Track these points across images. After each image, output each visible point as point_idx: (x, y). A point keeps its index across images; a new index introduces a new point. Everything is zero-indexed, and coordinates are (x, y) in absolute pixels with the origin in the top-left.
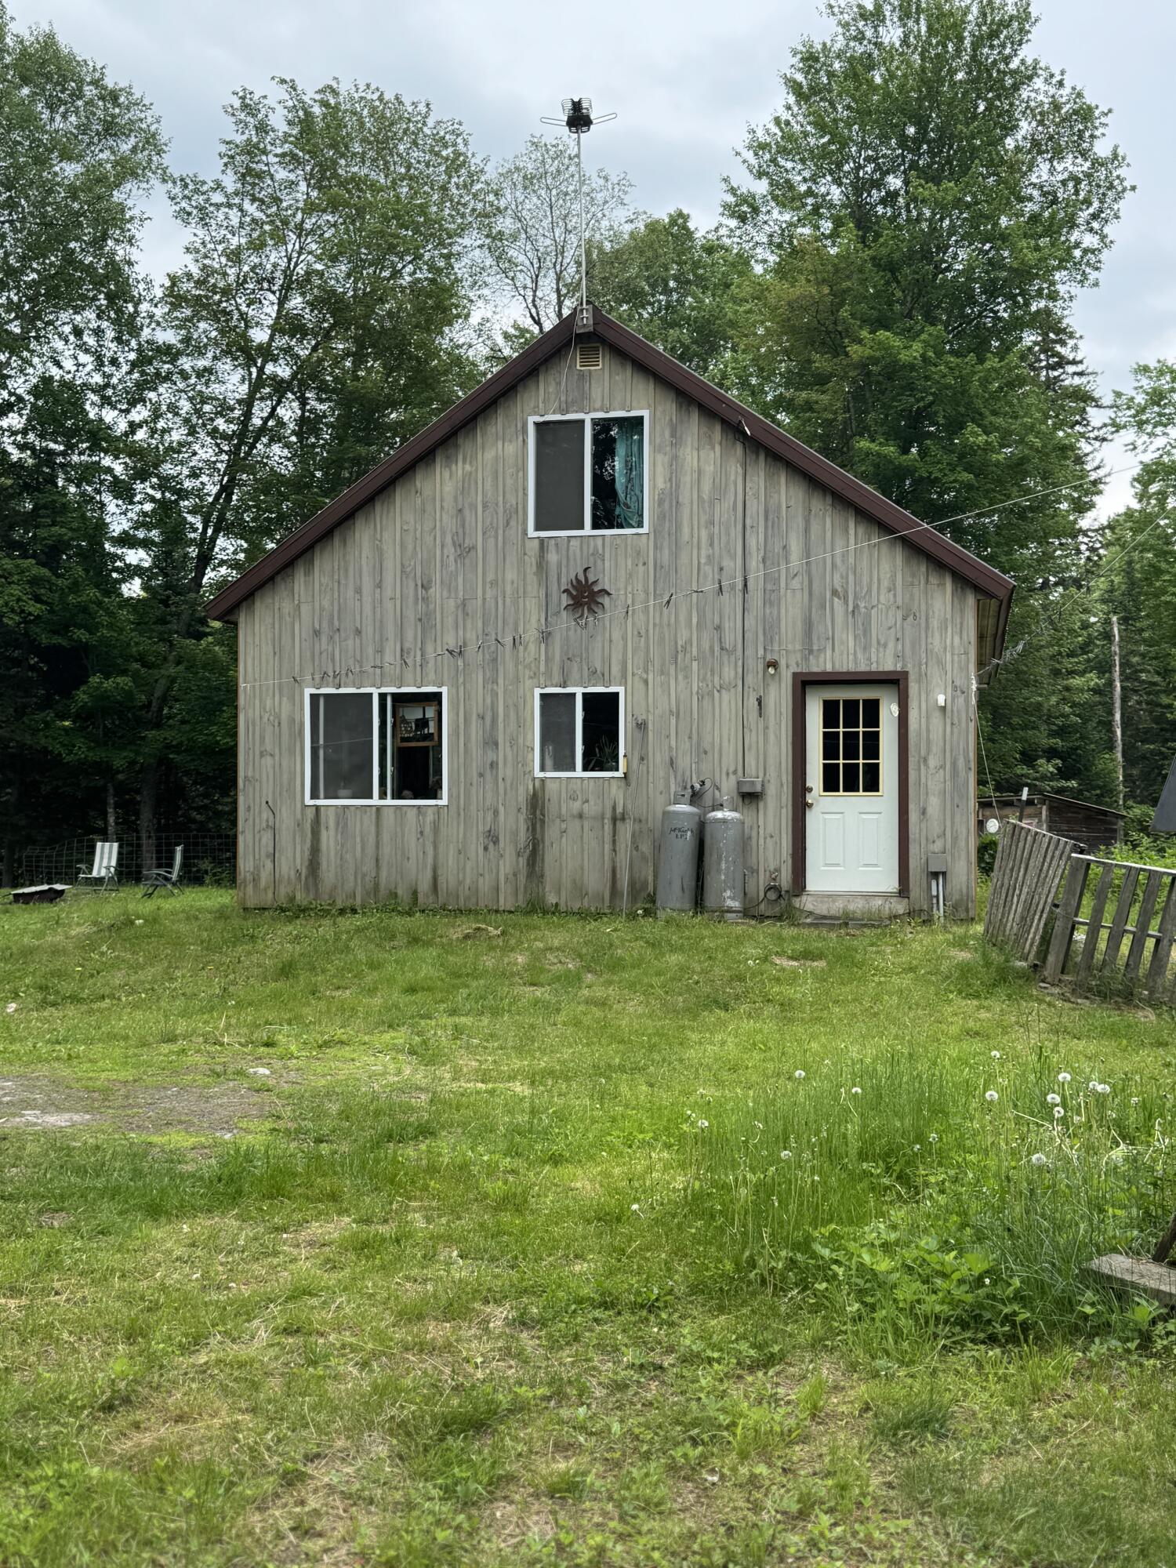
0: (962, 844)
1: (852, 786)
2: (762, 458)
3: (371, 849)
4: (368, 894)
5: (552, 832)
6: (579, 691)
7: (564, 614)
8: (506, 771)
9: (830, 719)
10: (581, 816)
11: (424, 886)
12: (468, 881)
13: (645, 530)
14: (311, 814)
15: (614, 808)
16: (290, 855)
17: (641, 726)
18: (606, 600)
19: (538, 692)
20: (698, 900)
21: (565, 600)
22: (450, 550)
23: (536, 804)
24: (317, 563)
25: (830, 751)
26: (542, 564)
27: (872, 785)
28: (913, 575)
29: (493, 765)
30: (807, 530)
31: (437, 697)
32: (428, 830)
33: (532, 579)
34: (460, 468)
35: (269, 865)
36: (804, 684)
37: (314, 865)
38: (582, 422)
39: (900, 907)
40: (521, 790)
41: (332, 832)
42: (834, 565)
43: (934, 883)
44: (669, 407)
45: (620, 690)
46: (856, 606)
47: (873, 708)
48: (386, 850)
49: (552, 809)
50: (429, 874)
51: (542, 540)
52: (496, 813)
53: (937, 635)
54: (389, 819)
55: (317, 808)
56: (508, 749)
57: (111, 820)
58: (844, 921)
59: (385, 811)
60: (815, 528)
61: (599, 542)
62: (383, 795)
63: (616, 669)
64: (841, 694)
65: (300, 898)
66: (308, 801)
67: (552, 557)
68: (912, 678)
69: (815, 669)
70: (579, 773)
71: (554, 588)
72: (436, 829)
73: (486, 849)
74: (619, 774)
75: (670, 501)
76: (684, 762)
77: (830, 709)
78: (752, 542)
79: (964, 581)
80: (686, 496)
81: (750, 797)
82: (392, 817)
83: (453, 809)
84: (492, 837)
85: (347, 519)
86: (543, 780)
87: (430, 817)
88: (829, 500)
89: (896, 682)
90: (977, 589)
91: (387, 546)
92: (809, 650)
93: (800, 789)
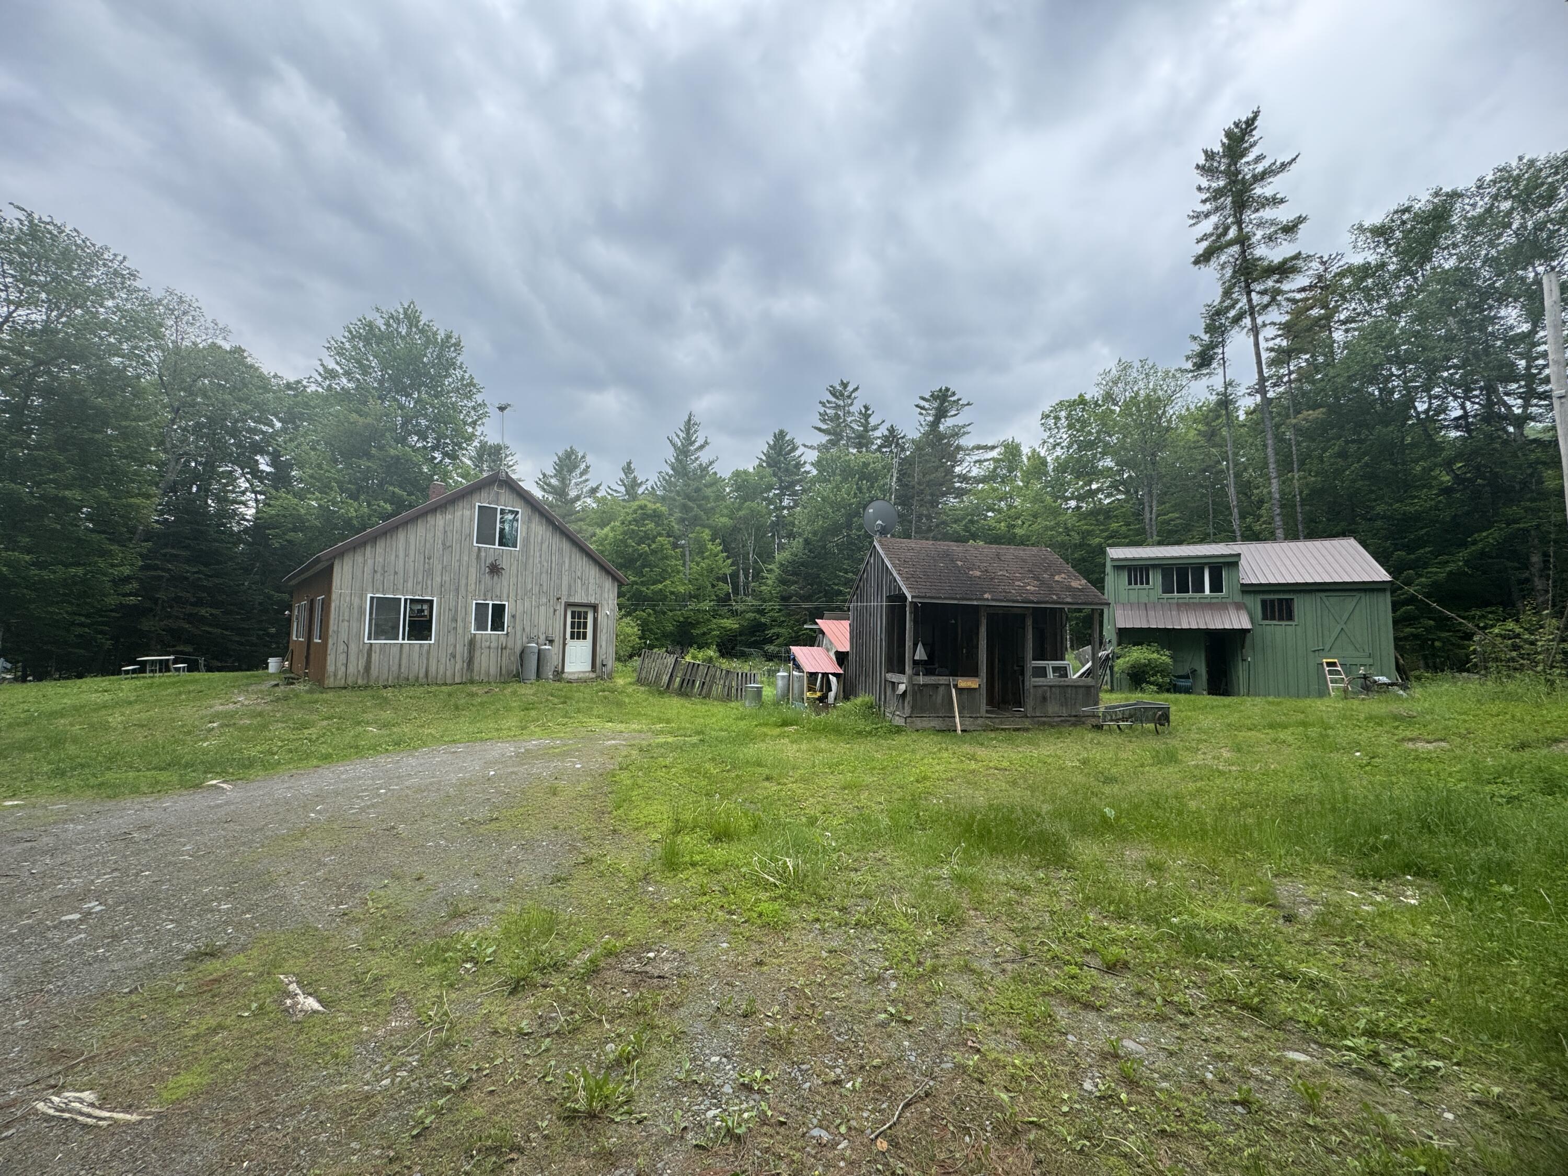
0: (611, 655)
1: (578, 638)
2: (558, 532)
3: (397, 661)
4: (394, 679)
5: (477, 654)
6: (491, 603)
7: (487, 575)
8: (460, 631)
9: (573, 617)
10: (489, 647)
11: (422, 675)
12: (441, 672)
13: (518, 549)
14: (367, 647)
15: (502, 645)
16: (355, 663)
17: (514, 616)
18: (503, 572)
19: (475, 602)
20: (539, 675)
21: (487, 570)
22: (440, 546)
23: (472, 643)
24: (378, 543)
25: (573, 627)
26: (478, 557)
27: (585, 638)
28: (600, 575)
29: (455, 629)
30: (570, 558)
31: (431, 602)
32: (424, 653)
33: (474, 561)
34: (448, 517)
35: (343, 668)
36: (568, 605)
37: (368, 668)
38: (497, 508)
39: (593, 675)
40: (466, 638)
41: (377, 654)
42: (578, 569)
43: (604, 667)
44: (529, 510)
45: (506, 603)
46: (585, 582)
47: (586, 613)
48: (404, 662)
49: (478, 645)
50: (424, 670)
51: (479, 548)
52: (455, 646)
53: (606, 593)
54: (406, 650)
55: (371, 644)
56: (461, 623)
58: (578, 680)
59: (404, 645)
60: (573, 557)
61: (501, 551)
62: (403, 639)
63: (505, 595)
64: (577, 609)
65: (360, 682)
66: (366, 641)
67: (483, 554)
68: (599, 605)
69: (572, 601)
70: (489, 632)
71: (483, 565)
72: (428, 652)
73: (450, 660)
74: (505, 632)
75: (526, 540)
76: (528, 629)
77: (573, 613)
78: (554, 558)
79: (615, 578)
80: (532, 540)
81: (551, 642)
82: (408, 648)
83: (436, 645)
84: (454, 656)
85: (395, 528)
86: (475, 634)
87: (426, 648)
89: (595, 608)
90: (618, 581)
91: (412, 541)
92: (569, 595)
93: (565, 639)
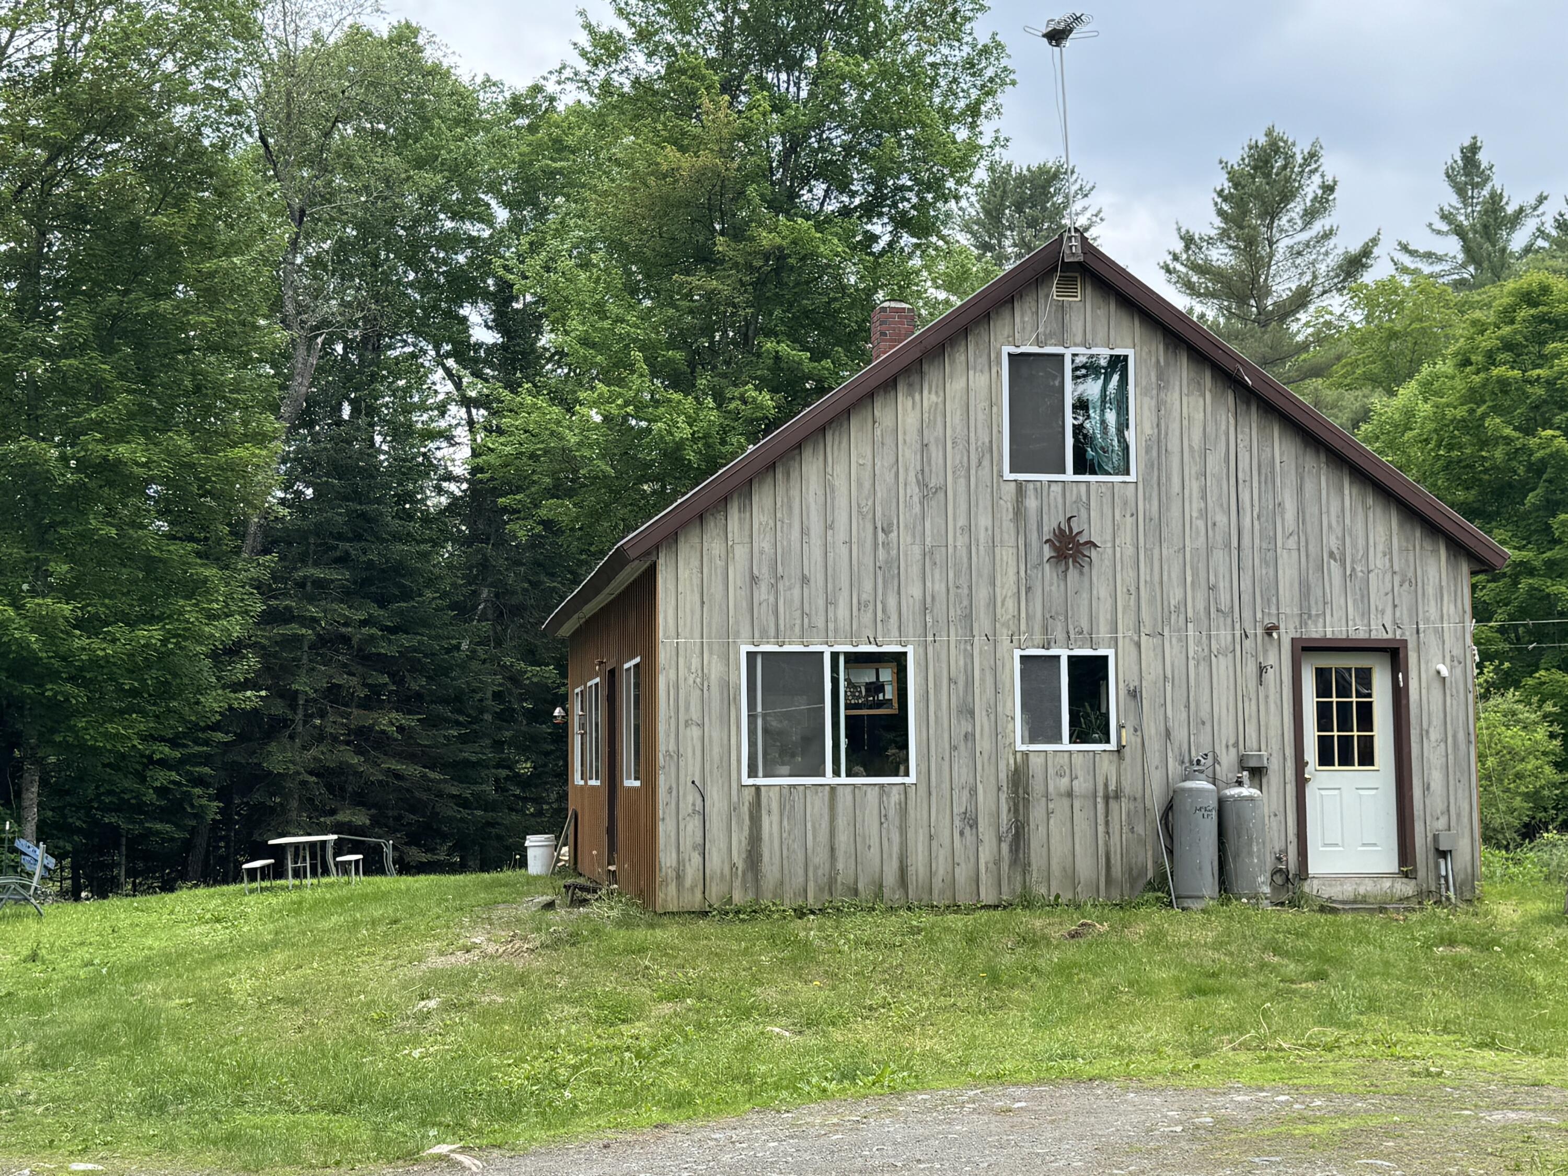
0: (1466, 820)
1: (1346, 760)
2: (1254, 409)
3: (824, 839)
4: (821, 890)
5: (1037, 814)
6: (1064, 654)
7: (1047, 567)
8: (984, 744)
9: (1323, 689)
10: (1070, 794)
11: (890, 877)
12: (941, 872)
13: (1132, 478)
14: (748, 795)
15: (1106, 786)
16: (723, 846)
17: (1134, 694)
18: (1094, 554)
19: (1018, 653)
20: (1226, 884)
21: (1047, 552)
22: (914, 489)
23: (1019, 781)
24: (755, 498)
25: (1324, 721)
26: (1019, 512)
27: (1367, 758)
28: (1407, 540)
29: (969, 737)
30: (1300, 489)
31: (899, 660)
32: (892, 812)
33: (1008, 526)
34: (929, 398)
35: (696, 859)
36: (1304, 650)
37: (754, 857)
38: (1062, 356)
39: (1406, 888)
40: (1002, 766)
41: (775, 817)
42: (1330, 526)
43: (1442, 862)
44: (1157, 349)
45: (1110, 653)
46: (1353, 569)
47: (1365, 676)
48: (843, 838)
49: (1037, 787)
50: (895, 864)
51: (1020, 485)
52: (973, 792)
53: (1433, 603)
54: (844, 800)
55: (758, 788)
56: (985, 719)
58: (1358, 904)
59: (840, 790)
60: (1309, 486)
61: (1083, 488)
62: (836, 773)
63: (1103, 631)
64: (1334, 662)
65: (738, 898)
66: (745, 780)
67: (1031, 503)
68: (1411, 646)
69: (1314, 636)
70: (1066, 745)
71: (1034, 537)
72: (903, 810)
73: (962, 833)
74: (1112, 746)
75: (1158, 448)
76: (1180, 734)
77: (1322, 675)
78: (1245, 497)
79: (1458, 548)
80: (1174, 444)
81: (1257, 773)
82: (849, 798)
83: (922, 789)
84: (972, 822)
85: (795, 449)
86: (1026, 754)
87: (895, 797)
88: (1323, 458)
90: (1471, 557)
91: (840, 483)
92: (1305, 616)
93: (1300, 764)
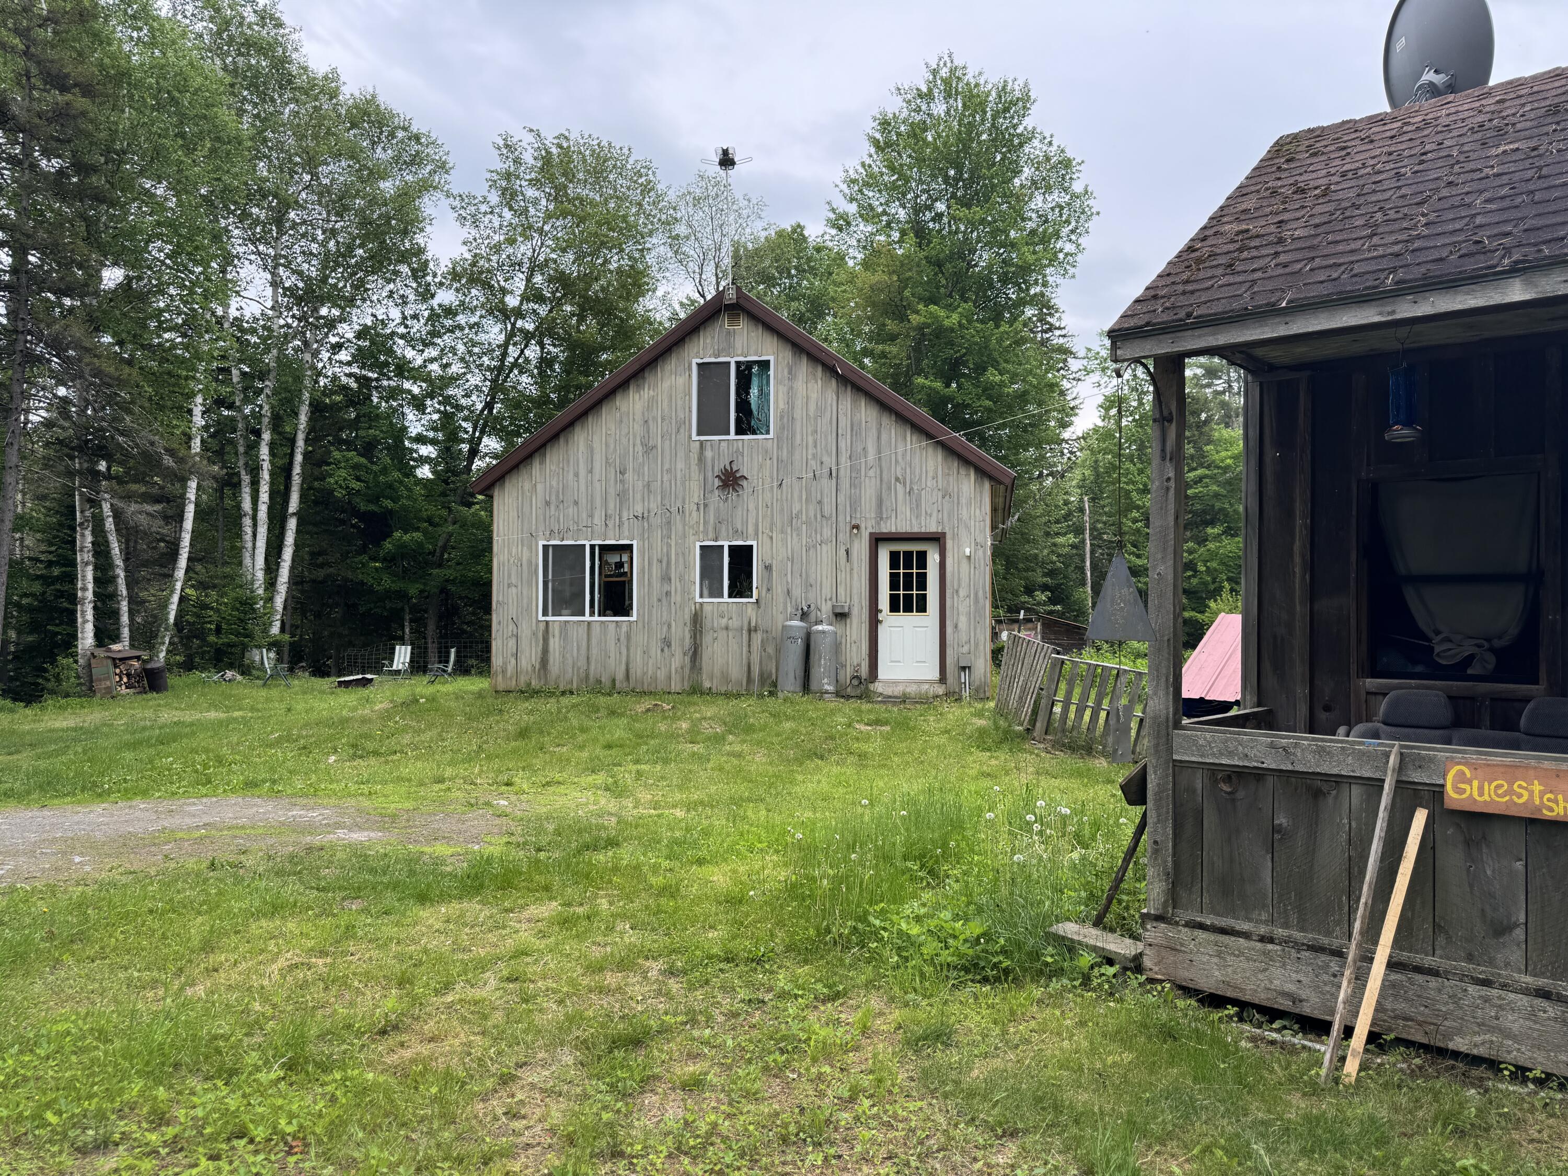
0: (982, 648)
1: (908, 609)
2: (849, 389)
3: (583, 651)
4: (582, 681)
5: (707, 639)
6: (726, 544)
7: (716, 492)
8: (676, 598)
9: (894, 563)
10: (727, 628)
11: (620, 676)
12: (650, 672)
13: (771, 436)
14: (542, 626)
15: (750, 623)
16: (528, 654)
17: (768, 568)
18: (745, 483)
19: (698, 544)
20: (806, 685)
21: (717, 482)
22: (639, 448)
23: (697, 620)
24: (548, 456)
25: (894, 585)
26: (701, 459)
27: (922, 608)
28: (949, 469)
29: (668, 594)
30: (879, 438)
31: (629, 548)
32: (623, 638)
33: (694, 468)
34: (648, 392)
35: (513, 661)
36: (877, 540)
37: (544, 662)
38: (729, 363)
39: (940, 690)
40: (687, 611)
41: (557, 639)
42: (897, 461)
43: (962, 674)
44: (787, 355)
45: (754, 543)
46: (911, 489)
47: (922, 556)
48: (594, 651)
49: (707, 623)
50: (623, 667)
51: (701, 442)
52: (669, 626)
53: (965, 508)
54: (596, 629)
55: (547, 622)
56: (678, 584)
57: (407, 630)
58: (903, 699)
59: (593, 625)
60: (884, 436)
61: (740, 443)
62: (592, 614)
63: (751, 530)
64: (901, 547)
65: (535, 684)
66: (541, 618)
67: (709, 454)
68: (948, 536)
69: (885, 531)
70: (726, 599)
71: (710, 474)
72: (628, 637)
73: (662, 650)
74: (753, 600)
75: (788, 417)
76: (797, 592)
77: (894, 556)
78: (842, 445)
79: (982, 473)
80: (798, 414)
81: (841, 616)
82: (598, 629)
83: (640, 624)
84: (667, 643)
85: (569, 426)
86: (701, 604)
87: (624, 629)
88: (893, 418)
89: (937, 539)
90: (991, 478)
91: (596, 445)
92: (880, 518)
93: (874, 610)
